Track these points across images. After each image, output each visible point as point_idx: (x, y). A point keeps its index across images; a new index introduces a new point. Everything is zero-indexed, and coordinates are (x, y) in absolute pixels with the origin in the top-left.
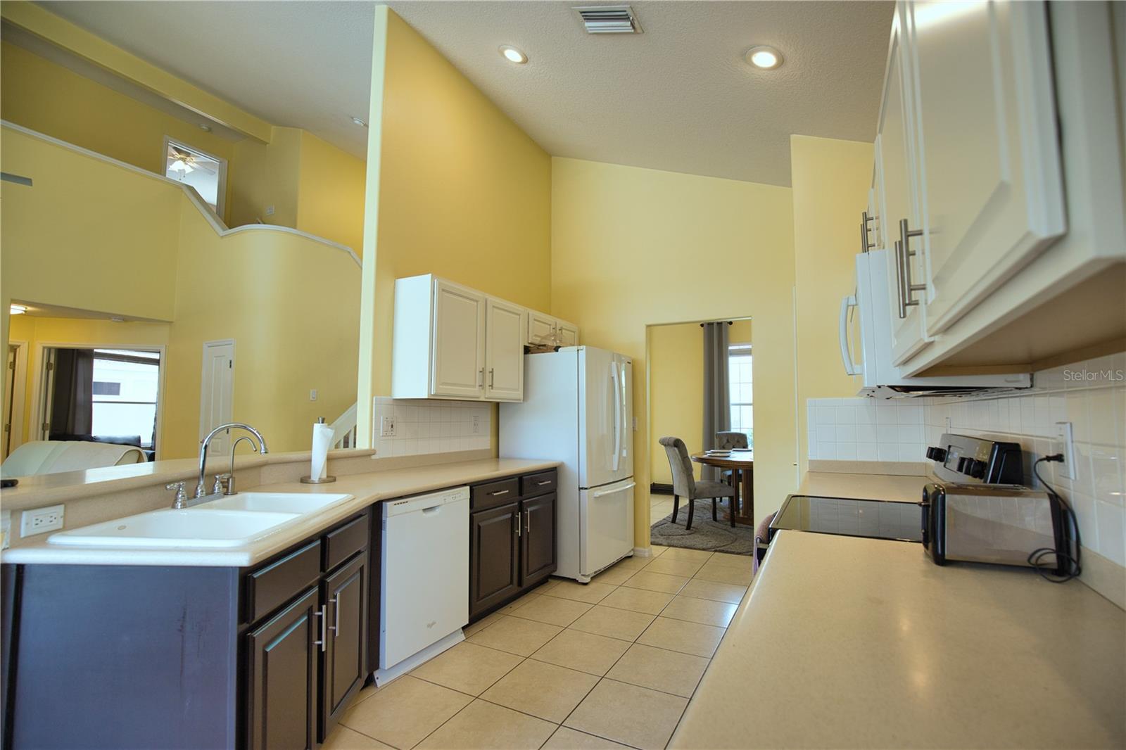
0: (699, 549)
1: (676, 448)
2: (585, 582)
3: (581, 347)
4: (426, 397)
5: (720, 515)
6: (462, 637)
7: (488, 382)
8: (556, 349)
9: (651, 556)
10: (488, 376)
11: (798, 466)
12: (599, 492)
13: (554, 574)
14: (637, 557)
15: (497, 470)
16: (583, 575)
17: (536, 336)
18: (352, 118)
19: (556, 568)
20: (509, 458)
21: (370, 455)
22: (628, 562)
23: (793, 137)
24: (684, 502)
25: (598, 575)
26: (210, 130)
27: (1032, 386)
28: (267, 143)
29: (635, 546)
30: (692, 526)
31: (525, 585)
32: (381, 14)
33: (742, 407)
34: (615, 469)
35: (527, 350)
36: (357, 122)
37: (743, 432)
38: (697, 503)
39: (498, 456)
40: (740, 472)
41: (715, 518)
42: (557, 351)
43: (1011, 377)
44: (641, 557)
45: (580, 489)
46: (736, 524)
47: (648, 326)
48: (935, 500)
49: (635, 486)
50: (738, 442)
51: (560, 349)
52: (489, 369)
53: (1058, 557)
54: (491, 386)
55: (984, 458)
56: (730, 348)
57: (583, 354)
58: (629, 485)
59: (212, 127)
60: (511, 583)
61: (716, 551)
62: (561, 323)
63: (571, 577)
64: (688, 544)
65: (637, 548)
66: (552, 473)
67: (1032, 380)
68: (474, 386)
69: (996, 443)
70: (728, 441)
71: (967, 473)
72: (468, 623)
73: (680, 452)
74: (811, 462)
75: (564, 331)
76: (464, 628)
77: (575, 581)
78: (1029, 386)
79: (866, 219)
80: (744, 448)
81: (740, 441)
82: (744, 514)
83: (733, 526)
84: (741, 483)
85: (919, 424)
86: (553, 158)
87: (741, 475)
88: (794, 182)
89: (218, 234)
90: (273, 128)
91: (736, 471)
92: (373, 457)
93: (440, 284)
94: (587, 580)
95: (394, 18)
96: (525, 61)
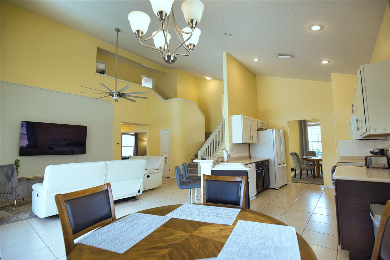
0: (306, 183)
1: (295, 155)
2: (278, 189)
3: (273, 129)
4: (242, 143)
5: (309, 176)
6: (255, 197)
7: (252, 139)
8: (266, 129)
9: (292, 185)
10: (252, 137)
11: (337, 158)
12: (280, 166)
13: (269, 187)
14: (288, 185)
15: (250, 161)
16: (277, 187)
17: (259, 126)
18: (197, 68)
19: (270, 185)
20: (254, 158)
21: (229, 157)
22: (286, 186)
23: (332, 74)
24: (298, 171)
25: (280, 188)
26: (151, 71)
27: (386, 139)
28: (166, 73)
29: (287, 181)
30: (301, 178)
31: (265, 188)
32: (224, 54)
33: (313, 143)
34: (283, 160)
35: (258, 130)
36: (198, 69)
37: (314, 150)
38: (303, 172)
39: (250, 157)
40: (315, 163)
41: (308, 176)
42: (266, 130)
43: (382, 137)
44: (289, 185)
45: (275, 165)
46: (315, 178)
47: (288, 121)
48: (367, 158)
49: (286, 166)
50: (313, 154)
51: (267, 130)
52: (252, 136)
53: (388, 166)
54: (253, 140)
55: (377, 152)
56: (308, 124)
57: (274, 131)
58: (285, 165)
59: (152, 70)
60: (262, 187)
61: (311, 184)
62: (264, 122)
63: (274, 188)
64: (302, 182)
65: (288, 182)
66: (267, 161)
67: (386, 138)
68: (249, 140)
69: (380, 149)
70: (309, 154)
71: (374, 154)
72: (256, 194)
73: (297, 156)
74: (341, 157)
75: (265, 124)
76: (255, 195)
77: (275, 189)
78: (385, 139)
79: (353, 106)
80: (315, 155)
81: (313, 153)
82: (317, 175)
83: (314, 178)
84: (316, 167)
85: (371, 146)
86: (256, 76)
87: (316, 164)
88: (332, 81)
89: (163, 101)
90: (168, 69)
91: (314, 162)
92: (230, 157)
93: (243, 117)
94: (278, 188)
95: (228, 54)
96: (259, 60)
